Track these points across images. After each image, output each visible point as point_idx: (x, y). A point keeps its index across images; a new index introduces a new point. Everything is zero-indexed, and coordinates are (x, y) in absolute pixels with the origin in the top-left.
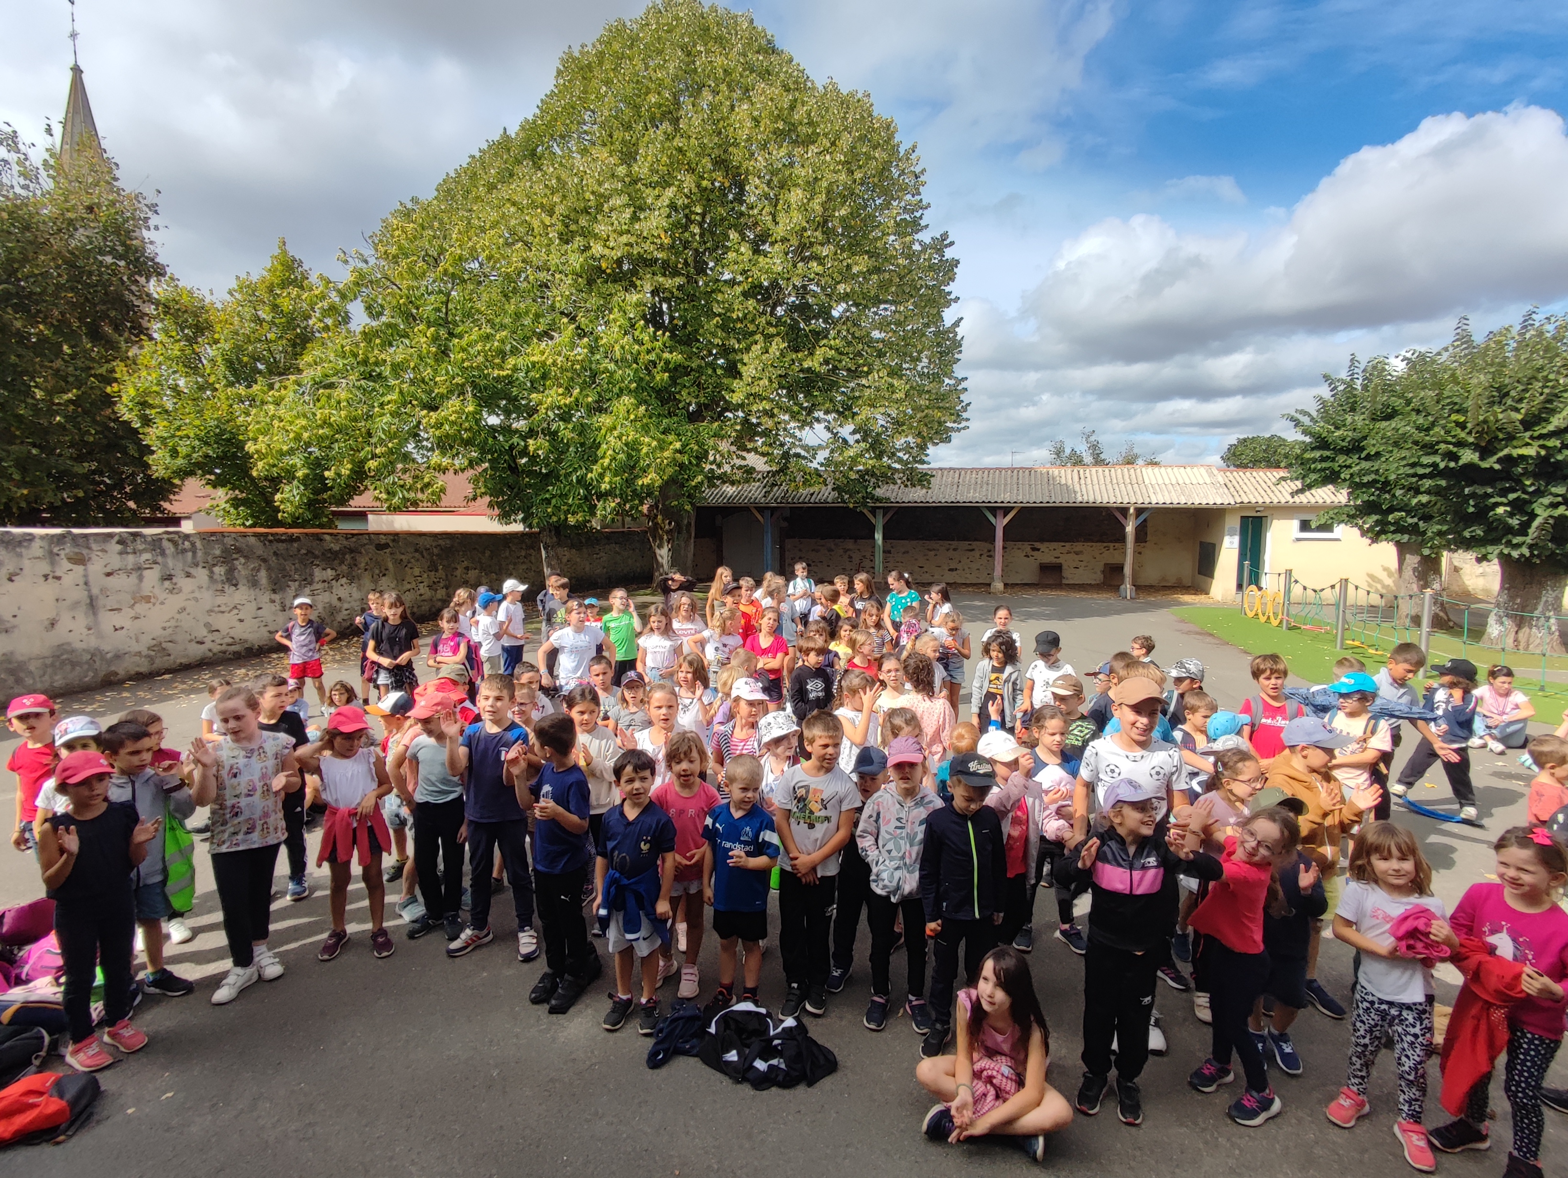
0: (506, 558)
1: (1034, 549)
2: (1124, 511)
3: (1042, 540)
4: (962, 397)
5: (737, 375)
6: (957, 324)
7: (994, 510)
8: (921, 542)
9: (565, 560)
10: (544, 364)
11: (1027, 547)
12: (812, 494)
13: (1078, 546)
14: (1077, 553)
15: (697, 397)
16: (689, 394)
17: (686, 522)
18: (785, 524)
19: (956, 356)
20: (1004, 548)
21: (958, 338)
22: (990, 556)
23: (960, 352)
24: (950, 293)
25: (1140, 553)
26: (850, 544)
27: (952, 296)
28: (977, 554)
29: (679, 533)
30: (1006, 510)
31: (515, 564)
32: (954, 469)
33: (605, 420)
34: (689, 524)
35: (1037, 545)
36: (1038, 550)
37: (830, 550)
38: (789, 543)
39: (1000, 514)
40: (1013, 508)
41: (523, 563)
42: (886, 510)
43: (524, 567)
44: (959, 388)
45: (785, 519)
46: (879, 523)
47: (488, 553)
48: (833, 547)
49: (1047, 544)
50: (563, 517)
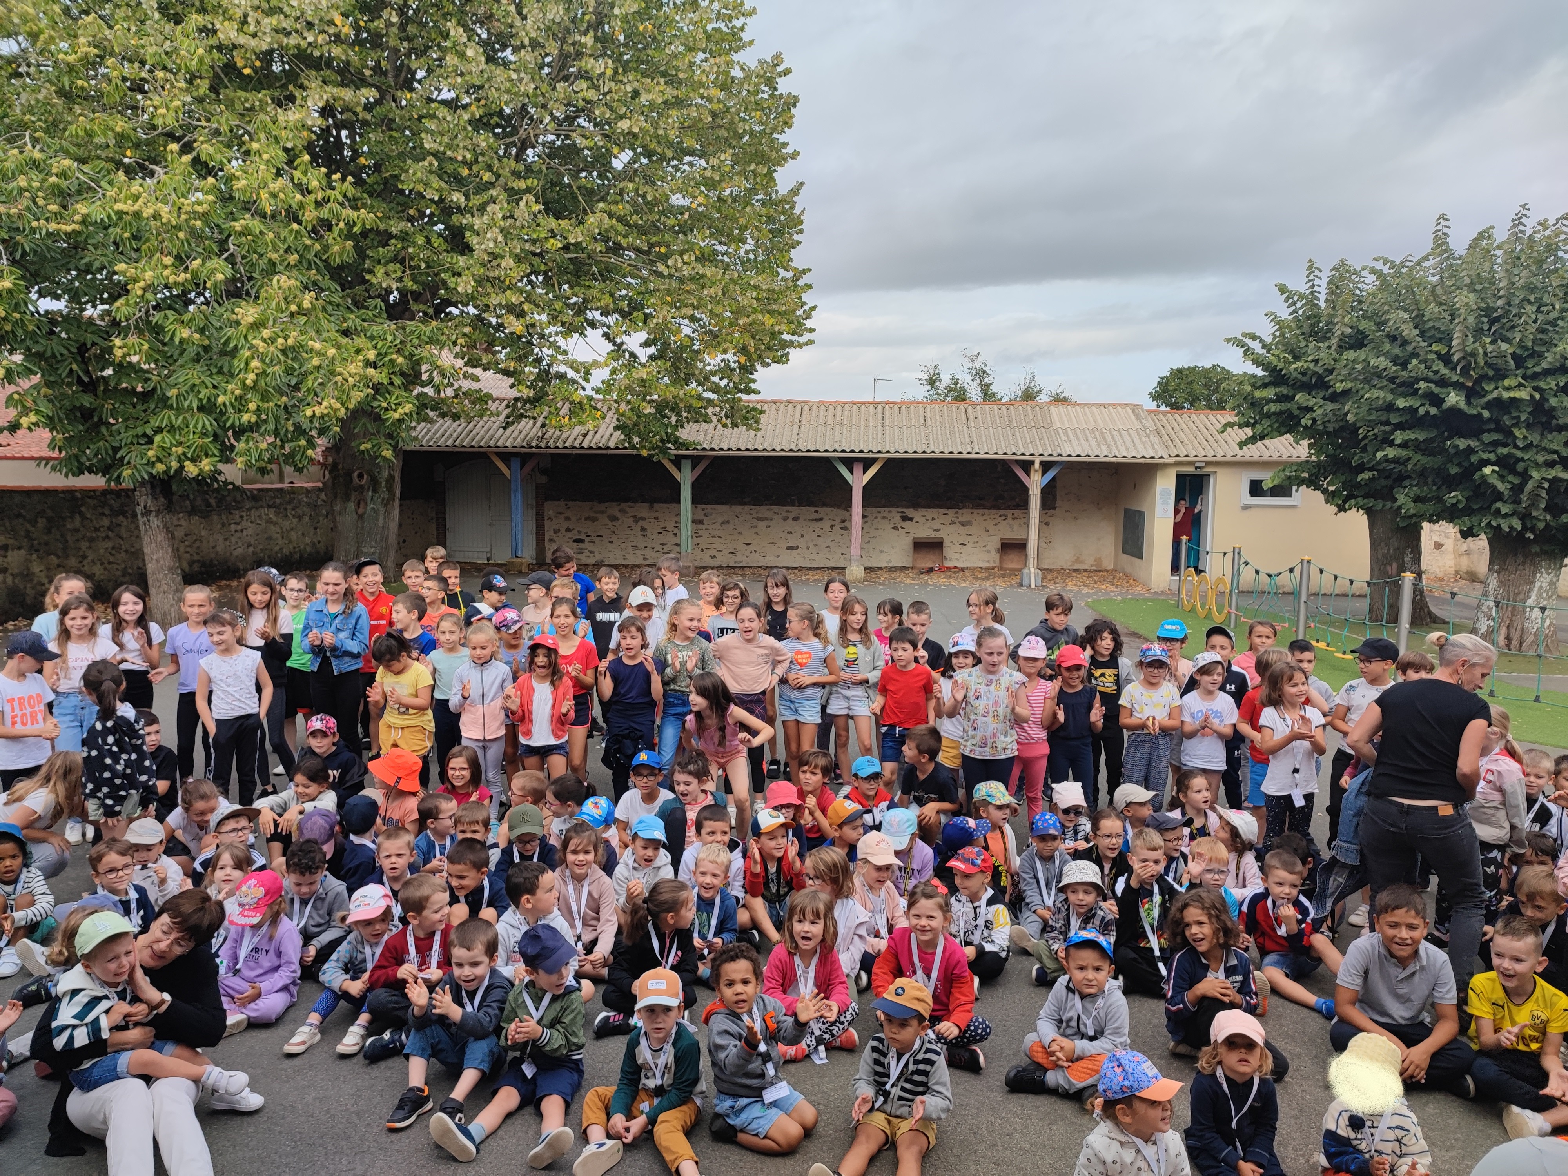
0: (77, 530)
1: (905, 519)
2: (1026, 466)
3: (916, 506)
4: (805, 297)
5: (466, 249)
6: (795, 192)
7: (849, 463)
8: (747, 508)
9: (179, 533)
10: (137, 215)
11: (895, 515)
12: (585, 435)
13: (965, 514)
14: (963, 524)
15: (400, 280)
16: (387, 274)
17: (385, 474)
18: (543, 480)
19: (796, 237)
20: (864, 516)
21: (797, 211)
22: (845, 529)
23: (801, 232)
24: (785, 145)
25: (1047, 524)
26: (642, 510)
27: (789, 150)
28: (826, 524)
29: (375, 491)
30: (867, 463)
31: (92, 540)
32: (794, 403)
33: (248, 313)
34: (391, 477)
35: (910, 512)
36: (911, 519)
37: (614, 519)
38: (550, 509)
39: (858, 468)
40: (874, 460)
41: (107, 537)
42: (696, 460)
43: (109, 544)
44: (801, 283)
45: (544, 472)
46: (686, 479)
47: (42, 523)
48: (618, 514)
49: (922, 511)
50: (175, 465)
